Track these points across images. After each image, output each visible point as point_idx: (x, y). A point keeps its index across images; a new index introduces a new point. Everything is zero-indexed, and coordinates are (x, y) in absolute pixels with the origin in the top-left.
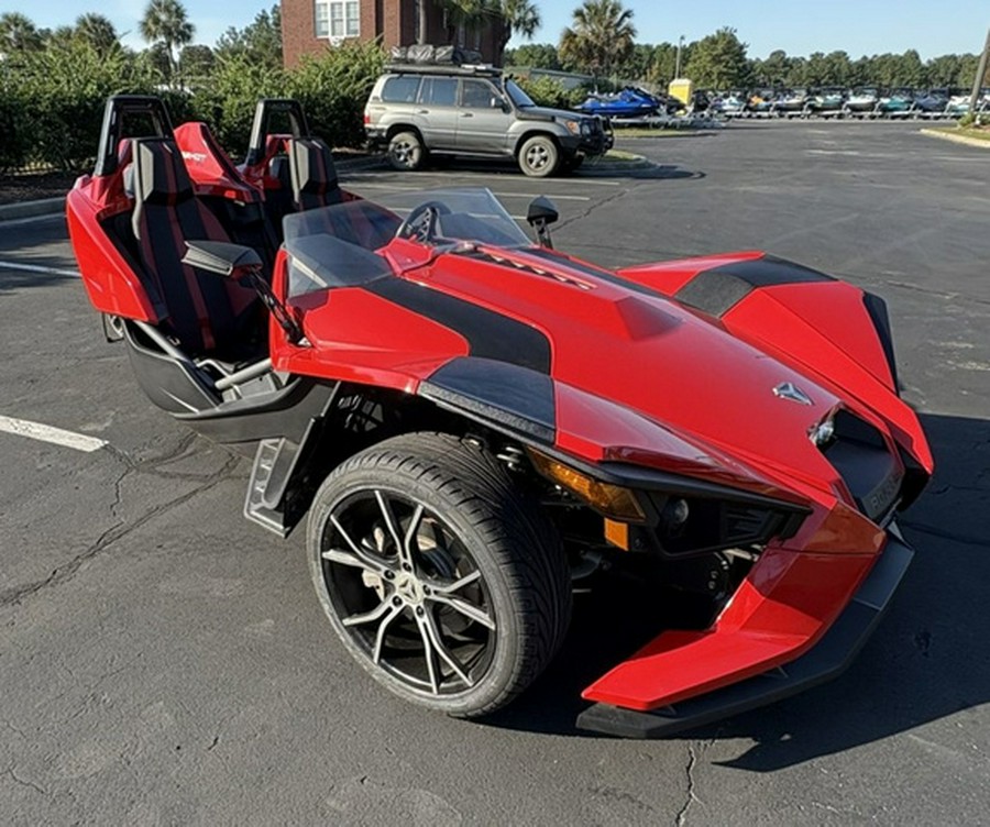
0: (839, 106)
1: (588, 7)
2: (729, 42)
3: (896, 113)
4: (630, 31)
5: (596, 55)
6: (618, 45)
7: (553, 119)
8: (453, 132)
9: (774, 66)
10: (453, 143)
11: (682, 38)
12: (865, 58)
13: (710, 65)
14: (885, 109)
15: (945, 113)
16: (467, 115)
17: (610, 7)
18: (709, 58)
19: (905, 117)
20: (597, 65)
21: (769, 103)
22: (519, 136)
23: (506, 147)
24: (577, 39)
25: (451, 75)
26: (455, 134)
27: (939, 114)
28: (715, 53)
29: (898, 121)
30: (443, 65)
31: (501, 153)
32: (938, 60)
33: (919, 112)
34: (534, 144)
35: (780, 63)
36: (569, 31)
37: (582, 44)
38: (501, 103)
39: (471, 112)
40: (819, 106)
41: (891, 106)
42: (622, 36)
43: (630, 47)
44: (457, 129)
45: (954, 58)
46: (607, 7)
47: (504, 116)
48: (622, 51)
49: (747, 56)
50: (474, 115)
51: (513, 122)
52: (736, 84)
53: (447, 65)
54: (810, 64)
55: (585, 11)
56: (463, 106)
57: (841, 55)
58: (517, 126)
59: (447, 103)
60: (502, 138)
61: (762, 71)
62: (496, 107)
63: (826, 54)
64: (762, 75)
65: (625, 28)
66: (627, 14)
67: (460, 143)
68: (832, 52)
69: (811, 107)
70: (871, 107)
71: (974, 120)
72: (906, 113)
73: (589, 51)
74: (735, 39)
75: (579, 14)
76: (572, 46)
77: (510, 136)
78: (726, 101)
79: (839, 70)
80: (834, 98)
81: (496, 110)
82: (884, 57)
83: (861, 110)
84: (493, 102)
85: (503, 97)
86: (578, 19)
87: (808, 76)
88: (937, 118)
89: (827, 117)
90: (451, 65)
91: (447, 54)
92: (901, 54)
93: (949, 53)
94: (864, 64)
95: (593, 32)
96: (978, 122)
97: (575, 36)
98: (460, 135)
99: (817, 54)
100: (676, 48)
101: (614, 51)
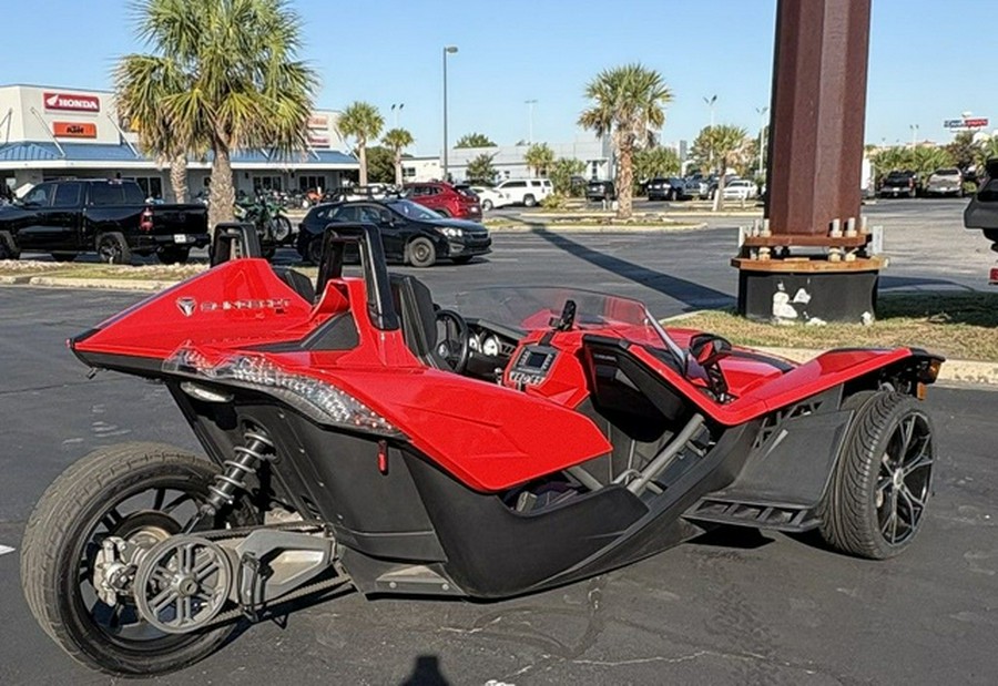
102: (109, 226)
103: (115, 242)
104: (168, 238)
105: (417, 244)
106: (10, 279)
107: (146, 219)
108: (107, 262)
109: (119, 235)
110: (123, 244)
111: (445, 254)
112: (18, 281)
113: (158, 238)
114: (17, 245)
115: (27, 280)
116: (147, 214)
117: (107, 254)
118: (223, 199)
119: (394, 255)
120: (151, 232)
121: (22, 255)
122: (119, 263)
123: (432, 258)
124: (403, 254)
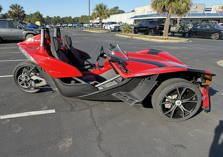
0: (67, 26)
1: (13, 6)
2: (39, 14)
3: (76, 27)
4: (23, 11)
5: (17, 16)
6: (22, 14)
7: (33, 30)
8: (8, 34)
9: (47, 19)
10: (9, 37)
11: (30, 13)
12: (63, 17)
13: (36, 18)
14: (74, 26)
15: (84, 27)
16: (11, 30)
17: (18, 6)
18: (36, 17)
19: (77, 28)
20: (18, 19)
21: (55, 26)
22: (25, 34)
23: (22, 37)
24: (12, 13)
25: (5, 21)
26: (9, 35)
27: (82, 27)
28: (37, 16)
29: (77, 29)
30: (2, 19)
31: (22, 38)
32: (75, 18)
33: (80, 27)
34: (29, 36)
35: (48, 18)
36: (9, 11)
37: (14, 14)
38: (19, 27)
39: (12, 30)
40: (64, 26)
41: (75, 26)
42: (22, 12)
43: (25, 15)
44: (9, 33)
45: (77, 17)
46: (17, 6)
47: (21, 30)
48: (23, 16)
49: (43, 17)
50: (13, 30)
51: (23, 31)
52: (42, 22)
53: (3, 19)
54: (54, 18)
55: (12, 7)
56: (9, 28)
57: (59, 17)
58: (24, 32)
59: (5, 27)
60: (22, 35)
61: (46, 20)
62: (18, 28)
63: (56, 17)
64: (46, 21)
65: (22, 11)
66: (22, 8)
67: (11, 36)
68: (57, 16)
69: (62, 26)
70: (72, 26)
71: (90, 28)
72: (78, 27)
73: (15, 16)
74: (40, 14)
75: (11, 7)
76: (11, 14)
77: (23, 34)
78: (46, 26)
79: (59, 20)
80: (66, 25)
81: (19, 29)
82: (66, 17)
83: (71, 27)
84: (18, 27)
85: (19, 26)
86: (11, 8)
87: (54, 21)
88: (82, 28)
89: (65, 28)
90: (4, 19)
91: (2, 16)
92: (69, 17)
93: (76, 17)
94: (63, 18)
95: (15, 11)
96: (91, 28)
97: (11, 12)
98: (10, 35)
99: (55, 17)
100: (29, 15)
101: (21, 16)
102: (151, 29)
103: (152, 32)
104: (161, 31)
105: (215, 34)
106: (130, 37)
107: (157, 27)
108: (150, 35)
109: (152, 30)
110: (153, 32)
111: (221, 37)
112: (131, 37)
113: (159, 31)
114: (138, 31)
115: (132, 37)
116: (158, 26)
117: (150, 34)
118: (167, 24)
119: (209, 37)
120: (158, 30)
121: (138, 33)
122: (152, 35)
123: (218, 38)
124: (211, 37)
